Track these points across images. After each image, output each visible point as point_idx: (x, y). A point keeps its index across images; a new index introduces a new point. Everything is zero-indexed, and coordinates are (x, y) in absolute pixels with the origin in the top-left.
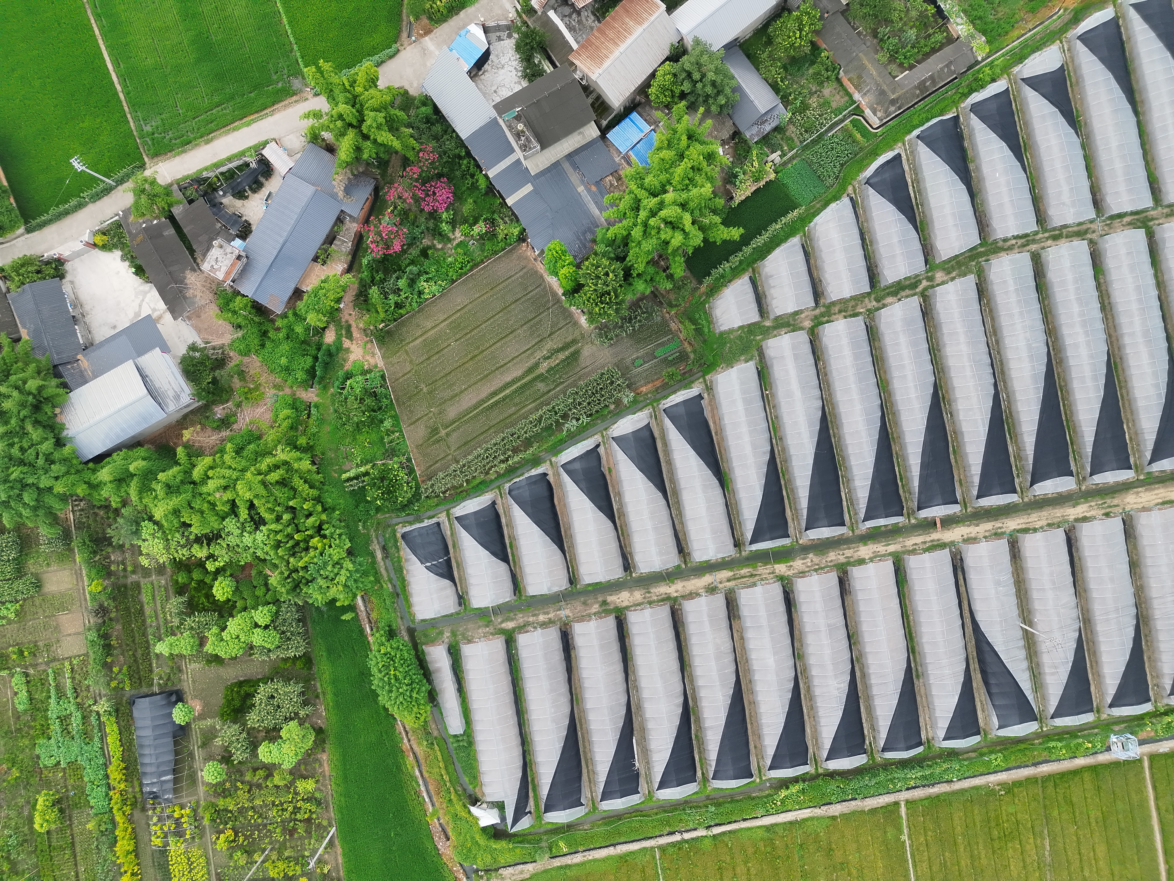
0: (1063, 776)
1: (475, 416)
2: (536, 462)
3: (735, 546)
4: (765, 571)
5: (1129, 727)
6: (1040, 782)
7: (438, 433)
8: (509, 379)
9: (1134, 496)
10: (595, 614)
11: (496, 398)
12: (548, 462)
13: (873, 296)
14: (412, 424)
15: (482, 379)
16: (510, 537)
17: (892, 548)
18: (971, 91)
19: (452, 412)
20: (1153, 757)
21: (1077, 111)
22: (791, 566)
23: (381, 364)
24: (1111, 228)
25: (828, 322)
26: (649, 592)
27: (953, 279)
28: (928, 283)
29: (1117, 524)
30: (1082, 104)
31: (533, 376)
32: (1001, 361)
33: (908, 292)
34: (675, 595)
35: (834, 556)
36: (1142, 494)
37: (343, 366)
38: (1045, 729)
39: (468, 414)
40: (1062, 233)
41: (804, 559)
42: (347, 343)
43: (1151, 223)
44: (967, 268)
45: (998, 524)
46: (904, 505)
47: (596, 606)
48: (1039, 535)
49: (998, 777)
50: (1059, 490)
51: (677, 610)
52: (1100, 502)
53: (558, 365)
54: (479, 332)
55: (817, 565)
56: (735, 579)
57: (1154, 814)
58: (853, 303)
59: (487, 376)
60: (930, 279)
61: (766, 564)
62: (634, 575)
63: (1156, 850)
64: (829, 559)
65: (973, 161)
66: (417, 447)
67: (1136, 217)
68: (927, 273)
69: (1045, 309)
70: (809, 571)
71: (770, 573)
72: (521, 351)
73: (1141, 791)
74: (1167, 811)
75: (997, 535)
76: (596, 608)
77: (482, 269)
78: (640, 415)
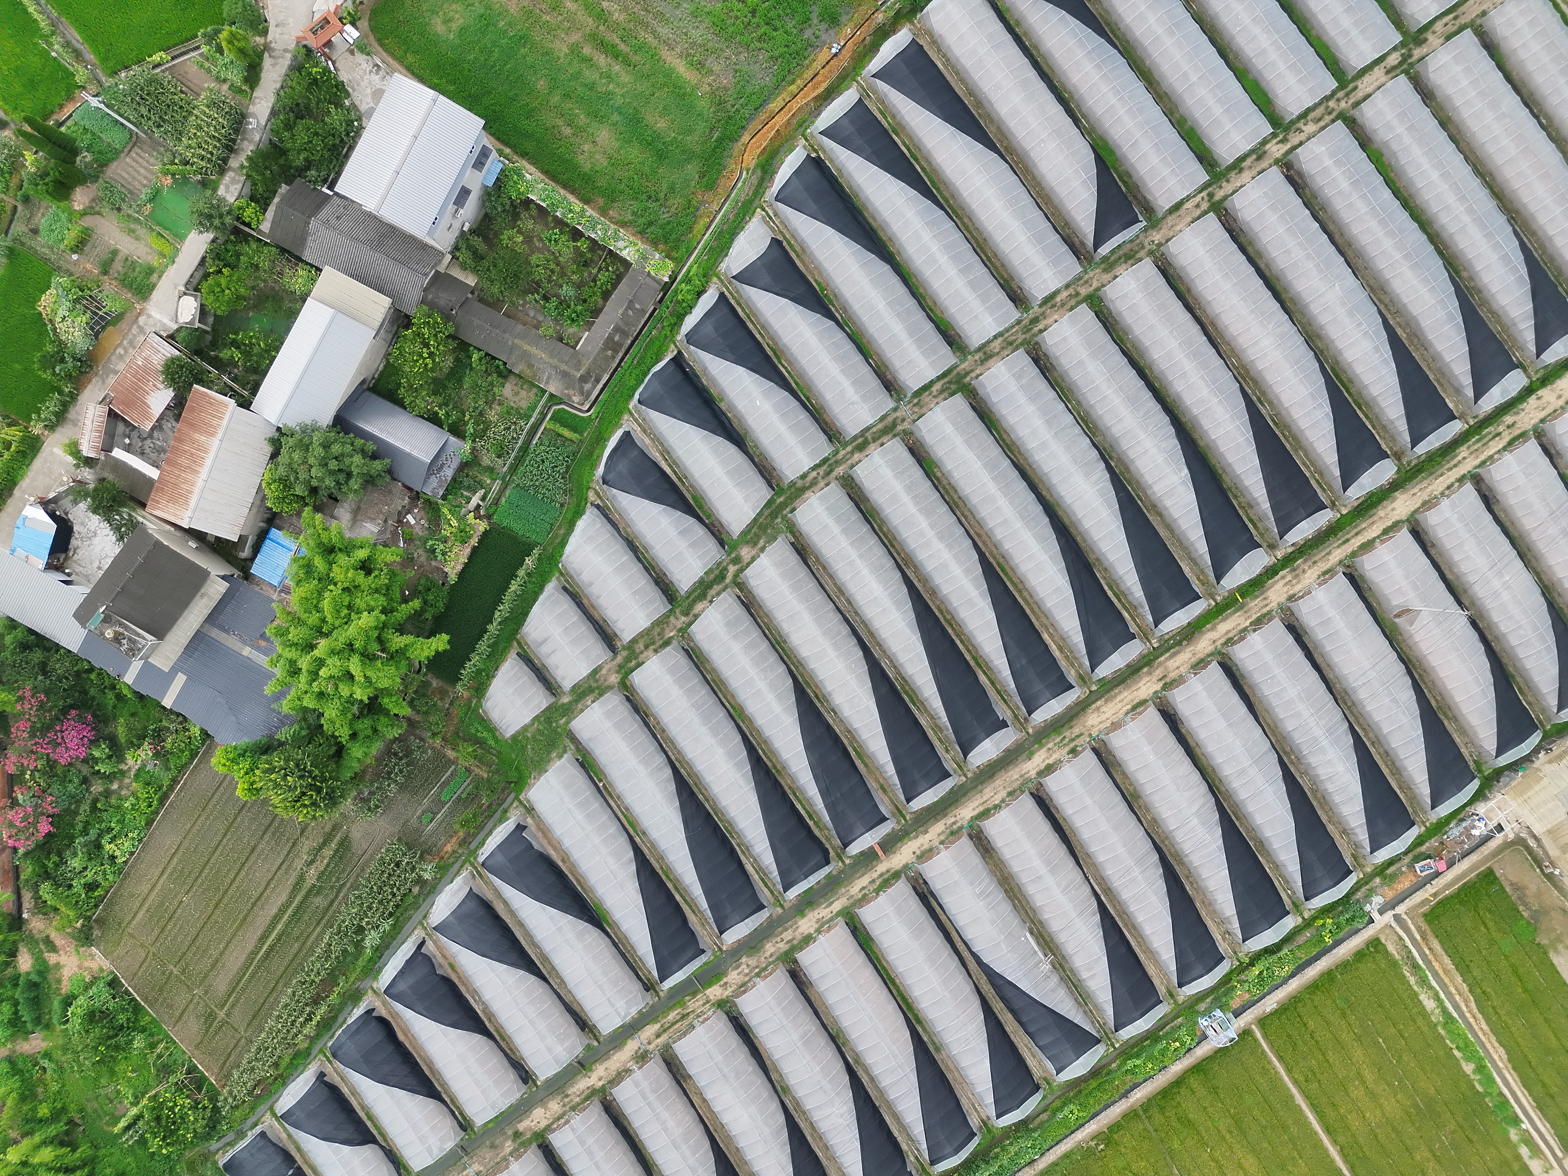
0: (1166, 1094)
1: (252, 976)
2: (355, 997)
3: (647, 990)
4: (698, 1004)
5: (1215, 999)
6: (1141, 1113)
7: (216, 1018)
8: (274, 911)
9: (1095, 715)
10: (511, 1154)
11: (269, 942)
12: (370, 991)
13: (678, 611)
14: (178, 1021)
15: (241, 925)
16: (363, 1108)
17: (837, 906)
18: (680, 318)
19: (221, 985)
20: (1262, 1022)
21: (819, 284)
22: (726, 983)
23: (106, 964)
24: (922, 407)
25: (639, 665)
26: (567, 1096)
27: (762, 550)
28: (737, 567)
29: (1089, 759)
30: (820, 273)
31: (303, 893)
32: (863, 622)
33: (716, 588)
34: (600, 1084)
35: (770, 948)
36: (1104, 709)
37: (59, 989)
38: (1117, 1045)
39: (241, 978)
40: (866, 439)
41: (737, 967)
42: (52, 958)
43: (968, 379)
44: (774, 528)
45: (950, 820)
46: (827, 846)
47: (509, 1143)
48: (1004, 813)
49: (1087, 1131)
50: (1004, 747)
51: (611, 1102)
52: (1058, 740)
53: (328, 865)
54: (211, 869)
55: (757, 967)
56: (665, 1031)
57: (1294, 1090)
58: (657, 630)
59: (245, 919)
60: (736, 561)
61: (694, 994)
62: (539, 1083)
63: (1316, 1133)
64: (768, 954)
65: (722, 400)
66: (197, 1047)
67: (946, 380)
68: (729, 555)
69: (887, 537)
70: (750, 980)
71: (704, 1004)
72: (274, 869)
73: (1266, 1069)
74: (1307, 1081)
75: (954, 834)
76: (509, 1146)
77: (181, 790)
78: (459, 880)
